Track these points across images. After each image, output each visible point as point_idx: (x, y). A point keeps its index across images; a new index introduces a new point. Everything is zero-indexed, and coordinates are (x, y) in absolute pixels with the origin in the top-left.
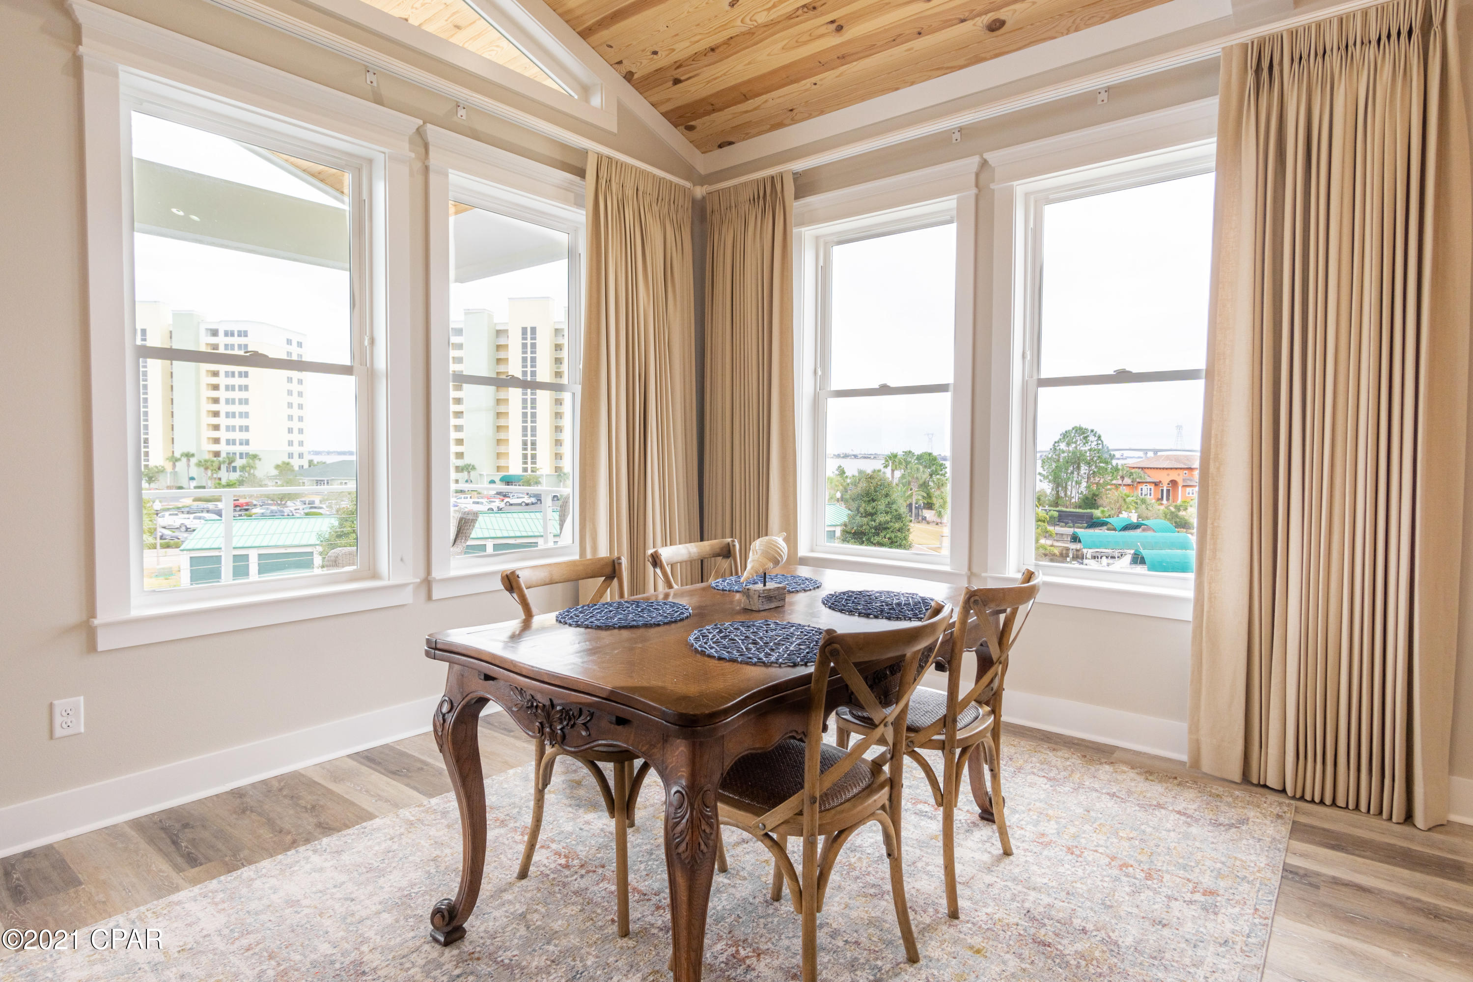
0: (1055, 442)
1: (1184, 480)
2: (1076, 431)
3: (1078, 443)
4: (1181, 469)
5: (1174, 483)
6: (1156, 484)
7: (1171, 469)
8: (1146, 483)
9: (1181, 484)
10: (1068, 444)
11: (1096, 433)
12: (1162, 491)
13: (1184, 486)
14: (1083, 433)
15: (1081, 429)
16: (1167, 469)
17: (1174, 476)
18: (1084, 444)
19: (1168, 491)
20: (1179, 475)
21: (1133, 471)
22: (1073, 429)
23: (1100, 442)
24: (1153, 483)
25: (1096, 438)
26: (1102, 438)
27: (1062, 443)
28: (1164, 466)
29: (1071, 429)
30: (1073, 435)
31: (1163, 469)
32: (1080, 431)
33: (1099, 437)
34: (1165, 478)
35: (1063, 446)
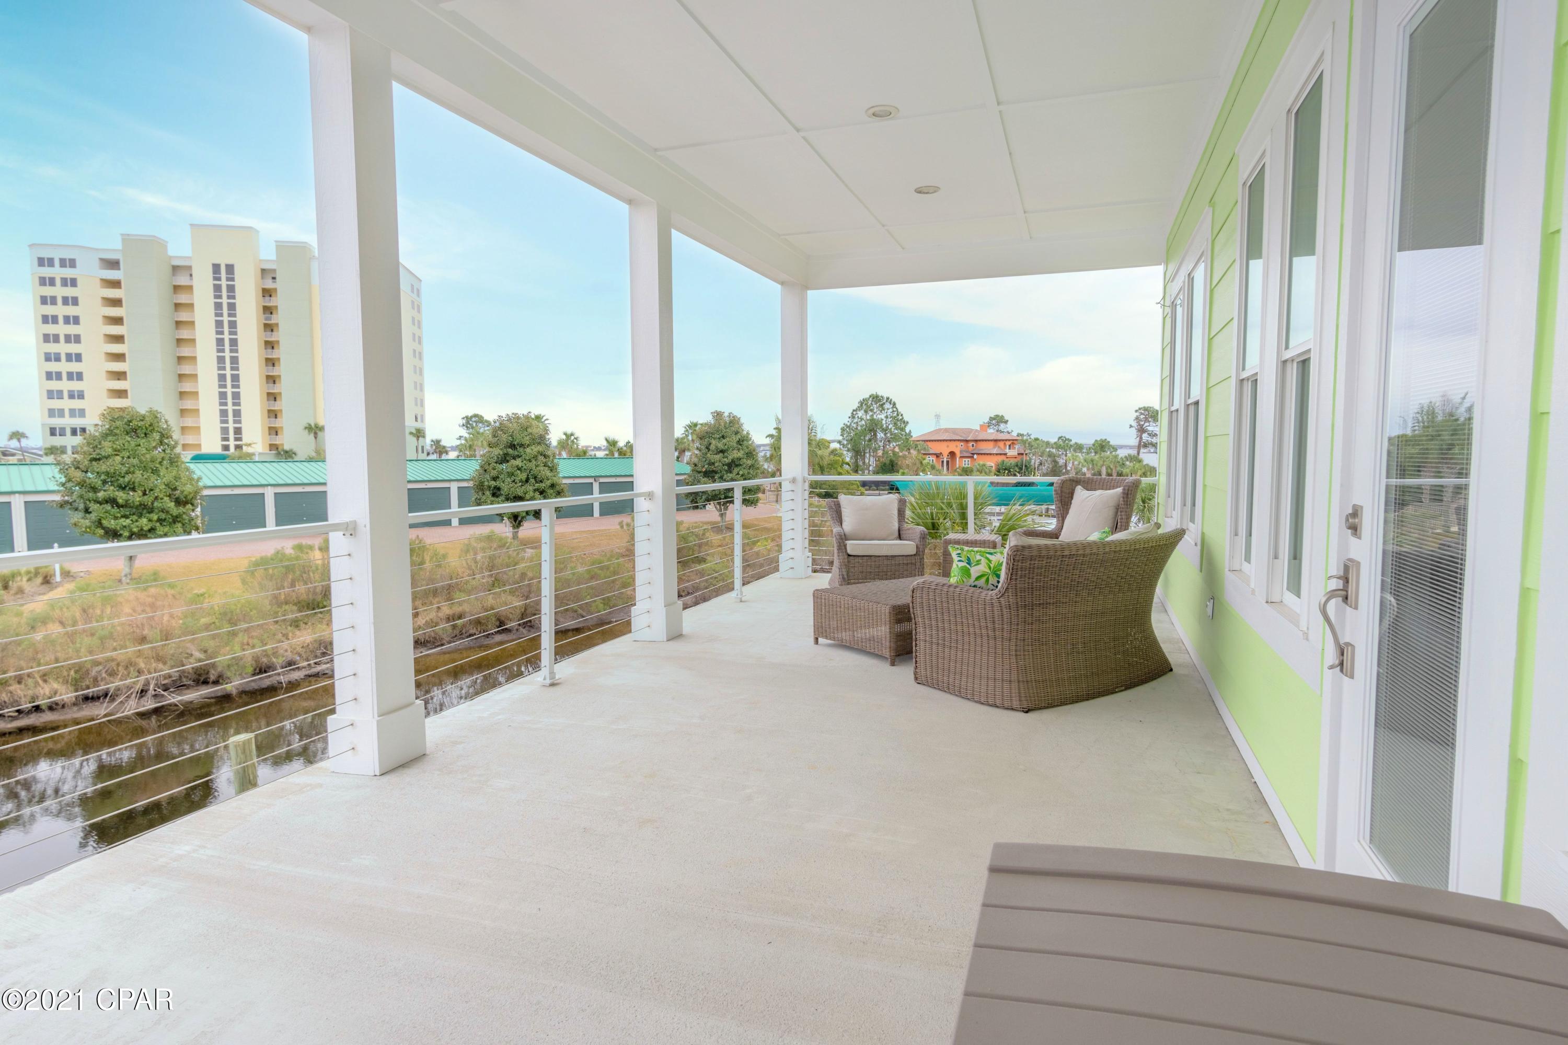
0: (854, 411)
1: (961, 452)
2: (873, 398)
3: (875, 411)
4: (958, 440)
5: (952, 454)
6: (937, 456)
7: (950, 440)
8: (929, 454)
9: (958, 455)
10: (866, 412)
11: (891, 400)
12: (943, 462)
13: (961, 457)
14: (880, 401)
15: (877, 396)
16: (947, 440)
17: (953, 447)
18: (881, 411)
19: (948, 462)
20: (957, 446)
21: (918, 443)
22: (870, 396)
23: (895, 409)
24: (935, 454)
25: (892, 406)
26: (897, 406)
27: (860, 410)
28: (944, 438)
29: (868, 397)
30: (870, 402)
31: (944, 440)
32: (876, 398)
33: (894, 404)
34: (945, 449)
35: (861, 414)
